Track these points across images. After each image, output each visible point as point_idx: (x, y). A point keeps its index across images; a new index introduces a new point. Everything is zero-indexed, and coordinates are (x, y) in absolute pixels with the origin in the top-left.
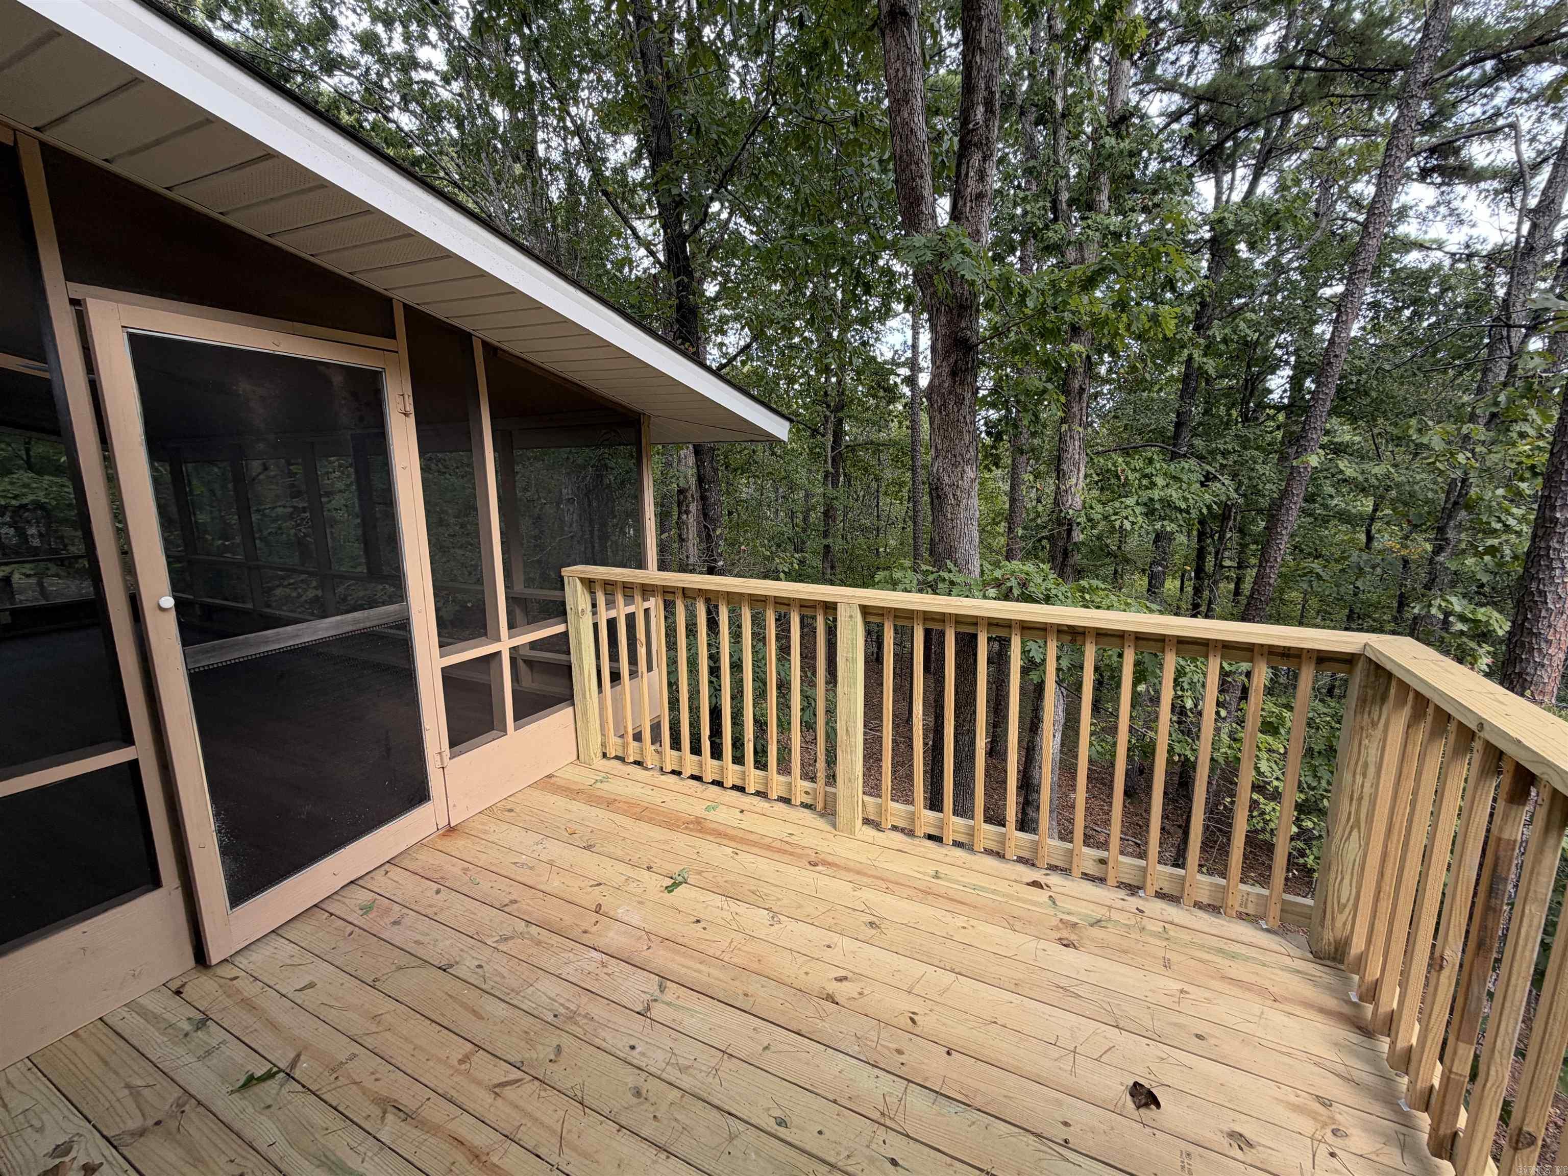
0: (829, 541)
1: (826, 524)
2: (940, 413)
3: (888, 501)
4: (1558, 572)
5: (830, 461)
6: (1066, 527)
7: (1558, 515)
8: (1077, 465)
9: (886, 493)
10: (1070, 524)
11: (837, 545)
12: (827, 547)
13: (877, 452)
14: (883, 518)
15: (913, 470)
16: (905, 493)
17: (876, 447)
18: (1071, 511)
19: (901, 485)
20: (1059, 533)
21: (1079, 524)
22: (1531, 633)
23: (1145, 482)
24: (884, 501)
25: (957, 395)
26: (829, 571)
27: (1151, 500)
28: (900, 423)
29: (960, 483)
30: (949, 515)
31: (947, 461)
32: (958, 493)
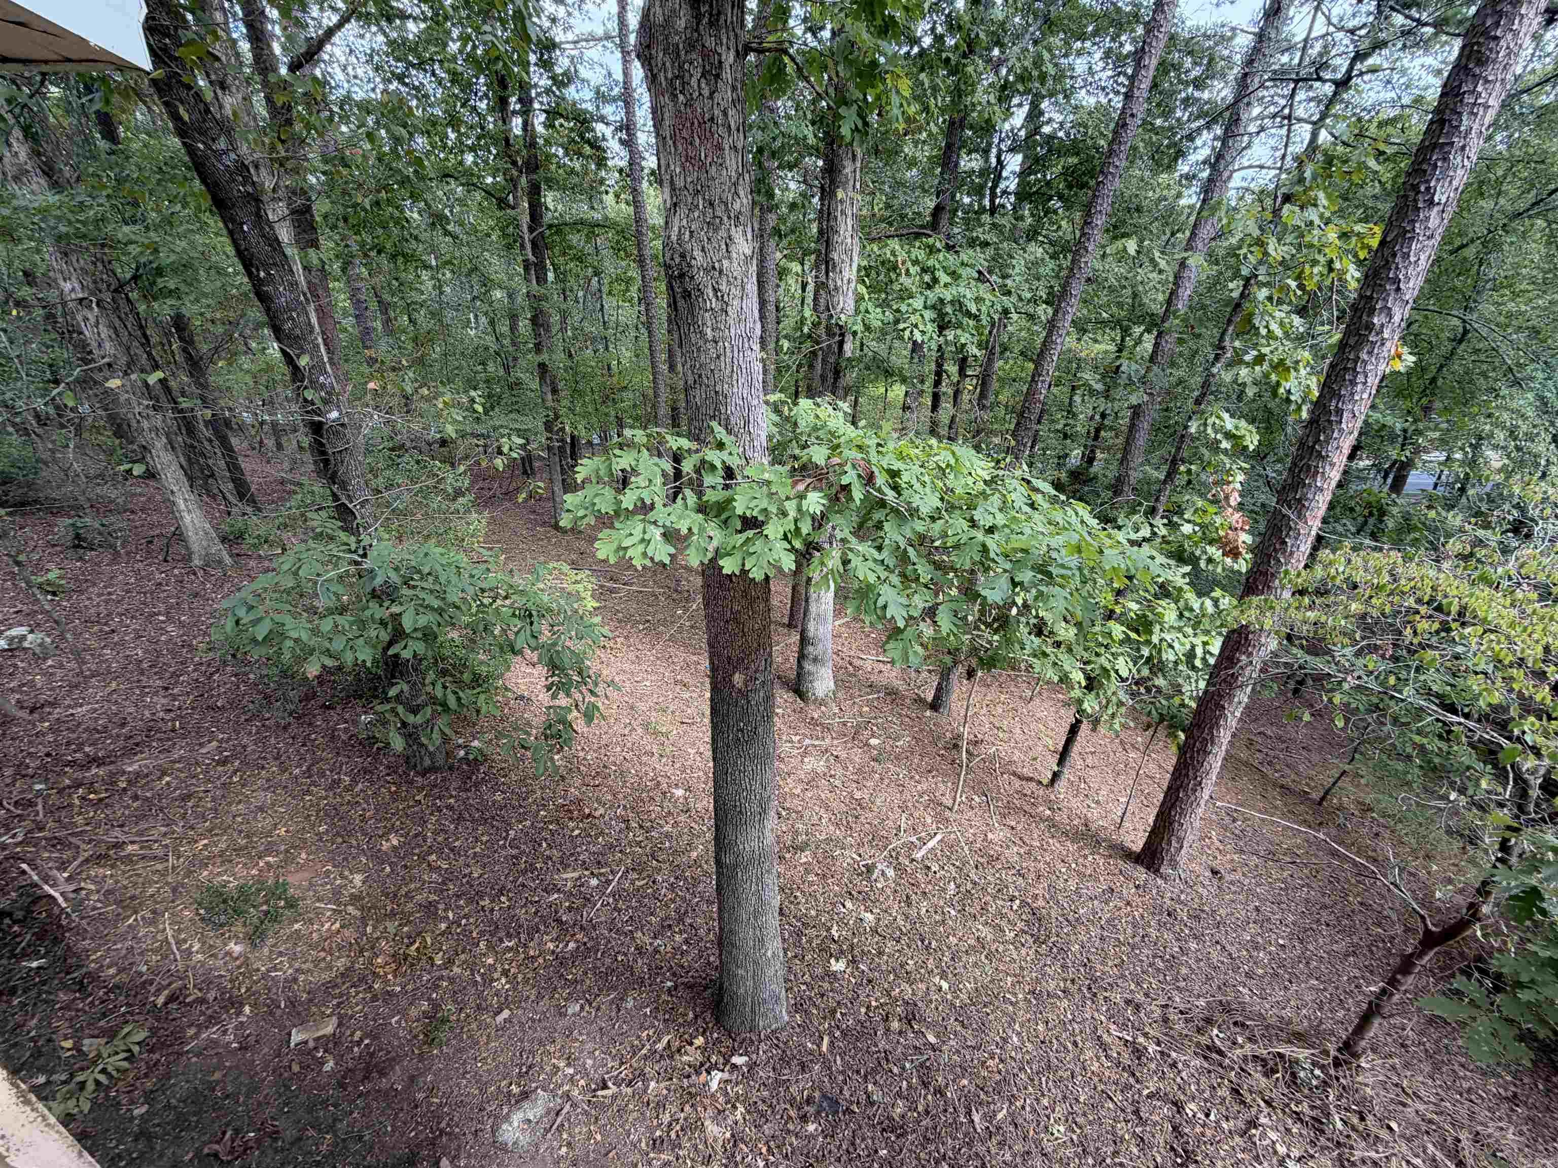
0: (544, 357)
1: (537, 335)
2: (674, 97)
3: (615, 304)
4: (1360, 387)
5: (528, 246)
6: (837, 338)
7: (1375, 320)
8: (849, 252)
9: (610, 293)
10: (842, 335)
11: (558, 360)
12: (542, 366)
13: (591, 236)
14: (612, 324)
15: (641, 262)
16: (634, 292)
17: (591, 228)
18: (843, 317)
19: (629, 281)
20: (829, 346)
21: (855, 333)
22: (1320, 456)
23: (927, 278)
24: (609, 303)
25: (706, 54)
26: (549, 397)
27: (941, 301)
28: (617, 196)
29: (726, 263)
30: (709, 331)
31: (696, 214)
32: (724, 287)
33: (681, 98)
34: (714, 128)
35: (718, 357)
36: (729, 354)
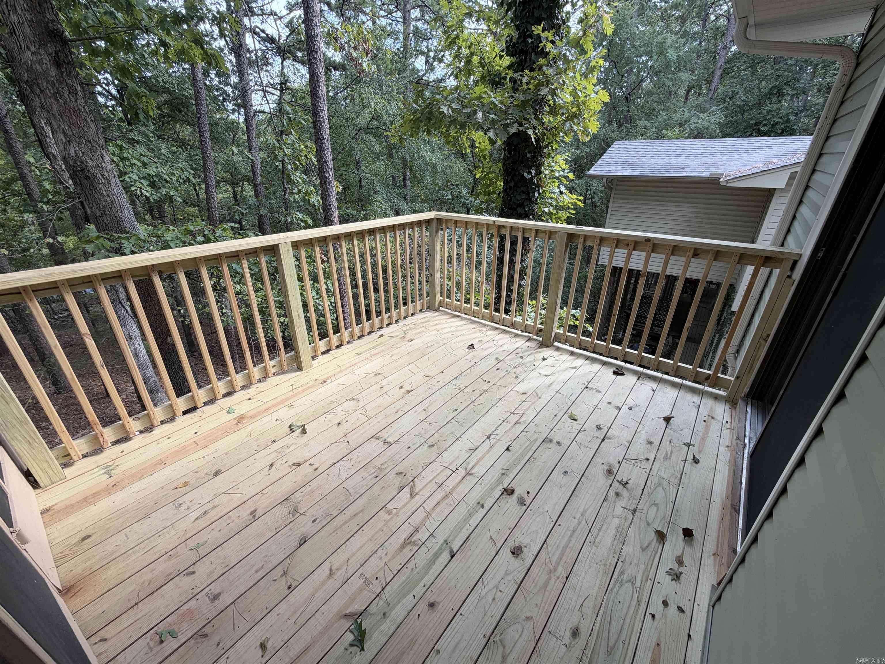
2: (57, 100)
4: (331, 197)
7: (326, 175)
29: (104, 165)
30: (104, 192)
31: (83, 145)
32: (106, 174)
33: (61, 101)
34: (81, 113)
35: (112, 202)
36: (116, 199)
